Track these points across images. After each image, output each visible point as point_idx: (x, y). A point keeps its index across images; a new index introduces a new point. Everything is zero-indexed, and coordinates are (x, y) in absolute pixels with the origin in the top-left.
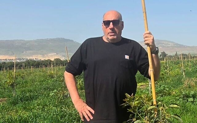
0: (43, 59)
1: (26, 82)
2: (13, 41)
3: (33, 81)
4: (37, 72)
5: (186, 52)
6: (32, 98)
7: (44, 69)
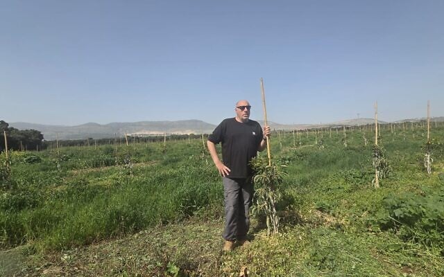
0: (182, 134)
1: (172, 150)
2: (163, 122)
3: (177, 149)
4: (180, 143)
5: (282, 129)
6: (177, 161)
7: (184, 140)
